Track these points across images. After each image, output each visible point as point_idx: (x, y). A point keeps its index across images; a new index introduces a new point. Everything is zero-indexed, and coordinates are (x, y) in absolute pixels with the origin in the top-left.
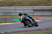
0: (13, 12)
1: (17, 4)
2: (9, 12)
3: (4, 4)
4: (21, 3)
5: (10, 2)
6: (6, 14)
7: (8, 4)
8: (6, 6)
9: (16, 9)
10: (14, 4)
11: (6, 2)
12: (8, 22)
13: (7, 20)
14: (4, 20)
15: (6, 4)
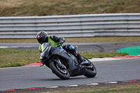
1: (130, 7)
2: (110, 29)
3: (97, 5)
5: (112, 2)
6: (102, 34)
7: (106, 6)
8: (102, 10)
9: (128, 21)
10: (123, 6)
11: (103, 1)
12: (108, 56)
13: (105, 49)
14: (97, 51)
15: (101, 6)
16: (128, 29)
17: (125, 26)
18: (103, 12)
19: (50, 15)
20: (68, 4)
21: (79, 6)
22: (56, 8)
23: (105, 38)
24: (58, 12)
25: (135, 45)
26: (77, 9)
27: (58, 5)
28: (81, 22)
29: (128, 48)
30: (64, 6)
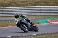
0: (37, 13)
1: (41, 4)
2: (33, 13)
3: (28, 3)
4: (46, 2)
5: (34, 2)
6: (30, 15)
7: (31, 3)
8: (30, 5)
9: (40, 9)
10: (38, 3)
11: (30, 1)
15: (29, 3)
16: (41, 13)
17: (39, 12)
18: (30, 6)
19: (8, 7)
20: (16, 2)
21: (20, 3)
22: (11, 4)
23: (31, 16)
24: (12, 6)
25: (43, 19)
26: (19, 4)
27: (11, 3)
28: (21, 10)
29: (40, 20)
30: (14, 3)
